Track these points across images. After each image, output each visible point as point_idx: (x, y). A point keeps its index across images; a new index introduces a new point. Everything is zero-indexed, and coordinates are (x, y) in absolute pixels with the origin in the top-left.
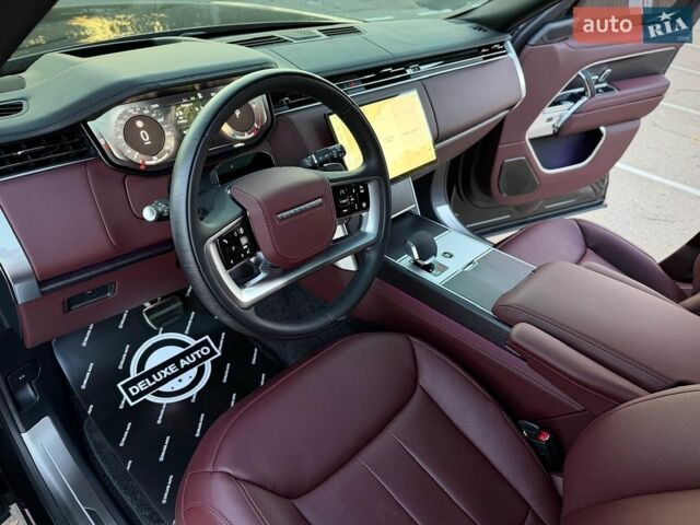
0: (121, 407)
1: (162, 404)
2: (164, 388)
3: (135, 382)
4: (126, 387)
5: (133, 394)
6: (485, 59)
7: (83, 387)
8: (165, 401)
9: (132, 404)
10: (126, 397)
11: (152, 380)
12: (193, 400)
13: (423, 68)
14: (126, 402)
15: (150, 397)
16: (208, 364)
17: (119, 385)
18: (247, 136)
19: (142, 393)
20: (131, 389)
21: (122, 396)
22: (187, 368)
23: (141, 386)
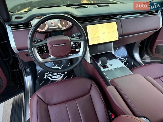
0: (44, 78)
1: (51, 80)
2: (53, 77)
3: (48, 74)
4: (46, 75)
5: (47, 76)
6: (148, 15)
7: (39, 72)
8: (52, 79)
9: (46, 78)
10: (45, 77)
11: (51, 75)
12: (56, 81)
13: (122, 16)
14: (45, 78)
15: (49, 78)
16: (63, 75)
17: (45, 74)
18: (65, 28)
19: (49, 77)
20: (47, 75)
21: (45, 76)
22: (59, 75)
23: (49, 75)
